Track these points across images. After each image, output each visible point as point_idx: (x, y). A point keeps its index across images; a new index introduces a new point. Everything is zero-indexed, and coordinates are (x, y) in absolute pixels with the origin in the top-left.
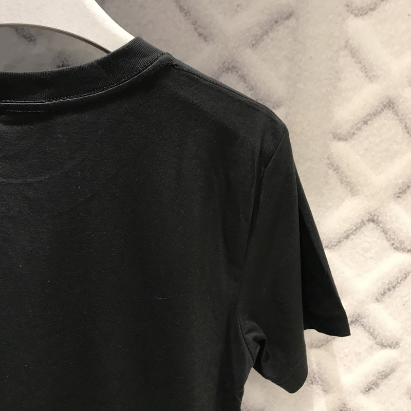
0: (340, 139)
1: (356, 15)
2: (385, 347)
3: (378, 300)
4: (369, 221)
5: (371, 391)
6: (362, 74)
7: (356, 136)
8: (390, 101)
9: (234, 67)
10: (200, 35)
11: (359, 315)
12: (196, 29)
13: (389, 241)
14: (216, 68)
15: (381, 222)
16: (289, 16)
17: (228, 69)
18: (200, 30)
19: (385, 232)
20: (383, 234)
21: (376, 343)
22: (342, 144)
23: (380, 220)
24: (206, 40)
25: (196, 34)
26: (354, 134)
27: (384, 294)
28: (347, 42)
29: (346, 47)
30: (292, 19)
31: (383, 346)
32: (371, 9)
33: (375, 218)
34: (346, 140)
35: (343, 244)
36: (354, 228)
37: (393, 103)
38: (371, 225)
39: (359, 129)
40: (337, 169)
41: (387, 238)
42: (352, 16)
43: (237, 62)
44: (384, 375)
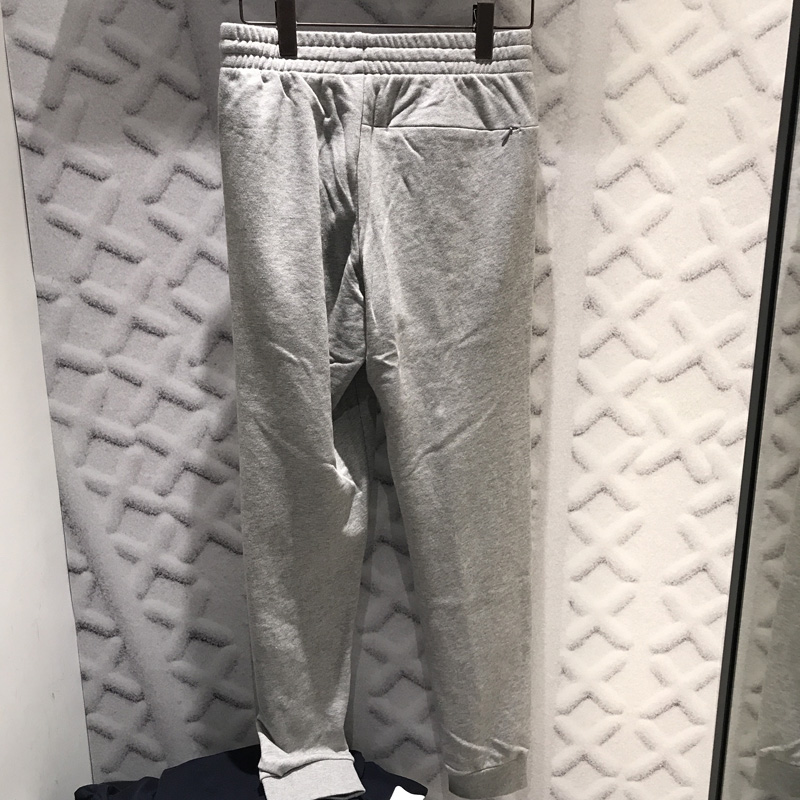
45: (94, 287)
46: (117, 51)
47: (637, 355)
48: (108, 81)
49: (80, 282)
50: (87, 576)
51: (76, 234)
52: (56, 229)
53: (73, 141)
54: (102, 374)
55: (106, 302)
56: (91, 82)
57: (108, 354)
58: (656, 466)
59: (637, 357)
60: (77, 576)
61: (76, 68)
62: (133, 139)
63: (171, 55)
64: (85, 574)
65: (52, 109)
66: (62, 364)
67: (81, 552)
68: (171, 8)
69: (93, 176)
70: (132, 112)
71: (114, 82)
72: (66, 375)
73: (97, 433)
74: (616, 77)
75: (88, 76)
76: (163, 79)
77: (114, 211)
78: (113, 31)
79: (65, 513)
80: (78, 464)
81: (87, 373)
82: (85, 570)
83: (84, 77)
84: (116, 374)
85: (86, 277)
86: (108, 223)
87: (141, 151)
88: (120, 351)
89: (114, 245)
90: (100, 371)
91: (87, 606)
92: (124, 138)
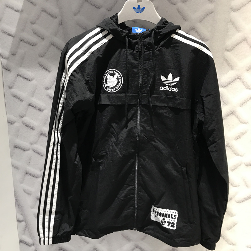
0: (228, 51)
1: (234, 11)
2: (243, 123)
3: (240, 106)
4: (237, 78)
5: (238, 139)
6: (235, 30)
7: (233, 50)
8: (245, 38)
9: (194, 29)
10: (184, 19)
11: (234, 111)
12: (183, 17)
13: (244, 86)
14: (188, 29)
15: (242, 79)
16: (212, 13)
17: (192, 29)
18: (184, 18)
19: (243, 82)
20: (242, 83)
21: (240, 122)
22: (228, 53)
23: (241, 78)
24: (186, 21)
25: (183, 19)
26: (232, 49)
27: (243, 104)
28: (231, 20)
29: (230, 21)
30: (213, 14)
31: (242, 123)
32: (239, 9)
33: (240, 77)
34: (230, 51)
35: (228, 86)
36: (232, 81)
37: (246, 39)
38: (238, 80)
39: (234, 48)
40: (226, 61)
41: (244, 84)
42: (233, 12)
43: (195, 27)
44: (243, 134)
45: (27, 119)
46: (36, 34)
47: (237, 154)
48: (33, 45)
49: (22, 117)
50: (23, 223)
51: (21, 100)
52: (14, 98)
53: (21, 66)
54: (30, 151)
55: (31, 125)
56: (27, 45)
57: (32, 144)
58: (244, 200)
59: (237, 155)
60: (20, 223)
61: (22, 40)
62: (42, 66)
63: (56, 35)
64: (23, 222)
65: (14, 55)
66: (16, 147)
67: (22, 215)
68: (56, 18)
69: (27, 79)
70: (41, 56)
71: (35, 45)
72: (17, 150)
73: (28, 172)
74: (230, 42)
75: (26, 43)
76: (52, 44)
77: (35, 92)
78: (35, 26)
79: (17, 200)
80: (21, 183)
81: (24, 151)
82: (23, 221)
83: (25, 43)
84: (34, 151)
85: (25, 116)
86: (33, 96)
87: (44, 70)
88: (36, 143)
89: (34, 104)
90: (29, 150)
91: (23, 234)
92: (39, 65)
